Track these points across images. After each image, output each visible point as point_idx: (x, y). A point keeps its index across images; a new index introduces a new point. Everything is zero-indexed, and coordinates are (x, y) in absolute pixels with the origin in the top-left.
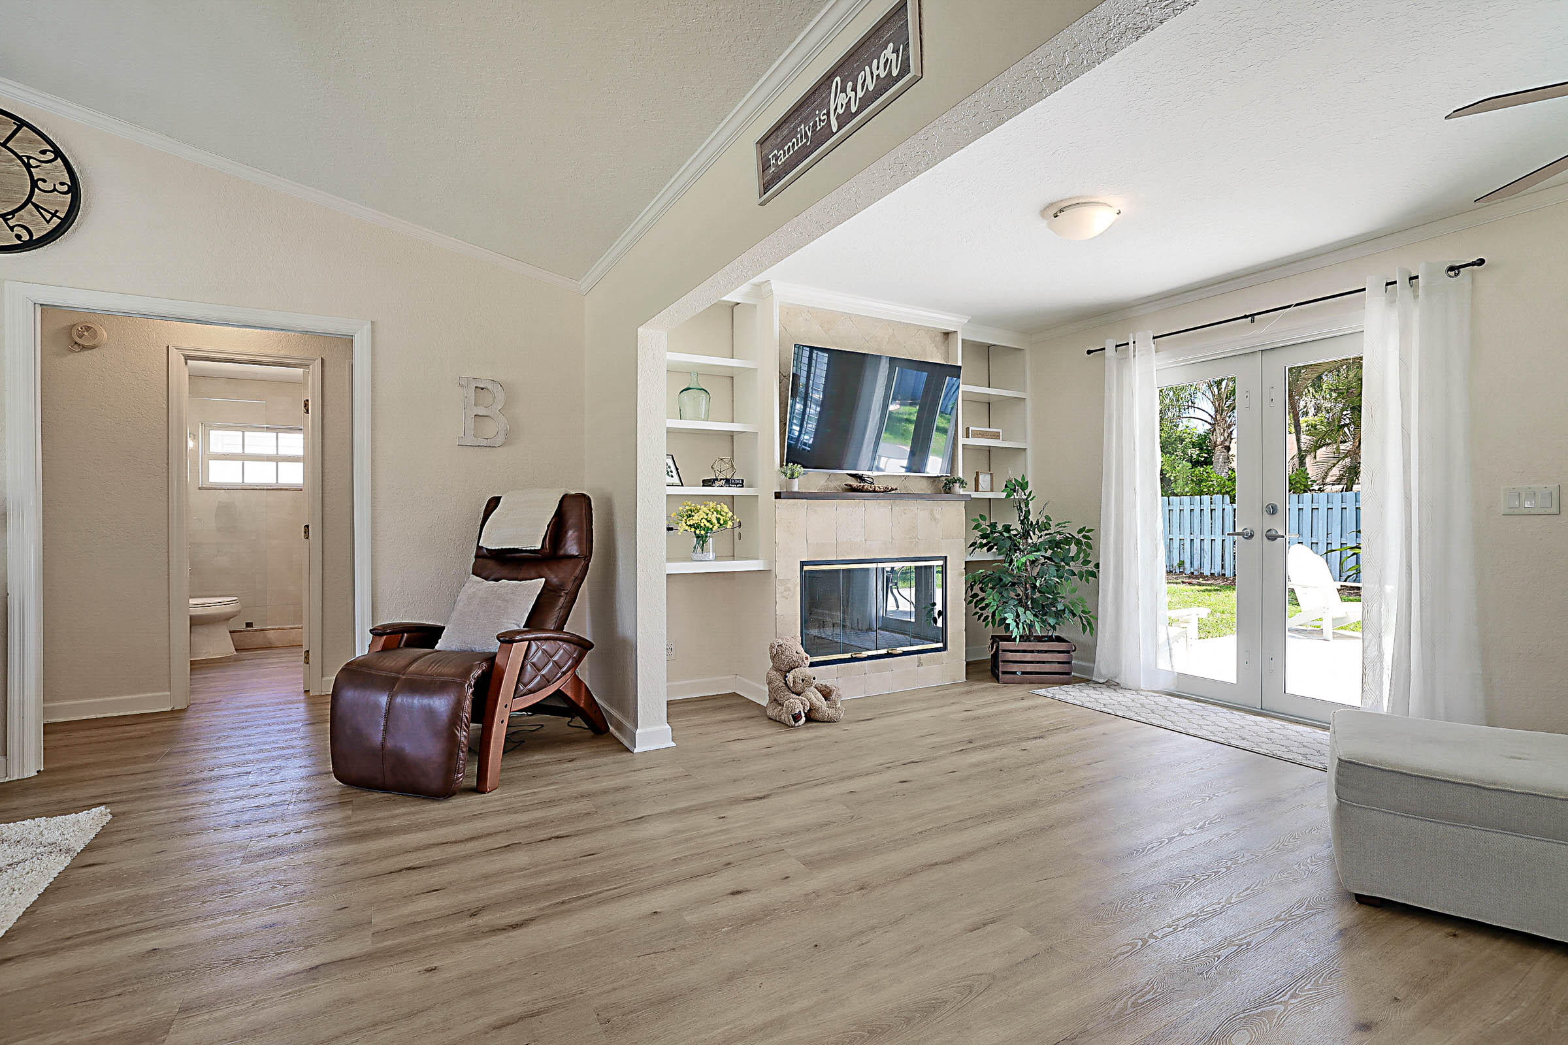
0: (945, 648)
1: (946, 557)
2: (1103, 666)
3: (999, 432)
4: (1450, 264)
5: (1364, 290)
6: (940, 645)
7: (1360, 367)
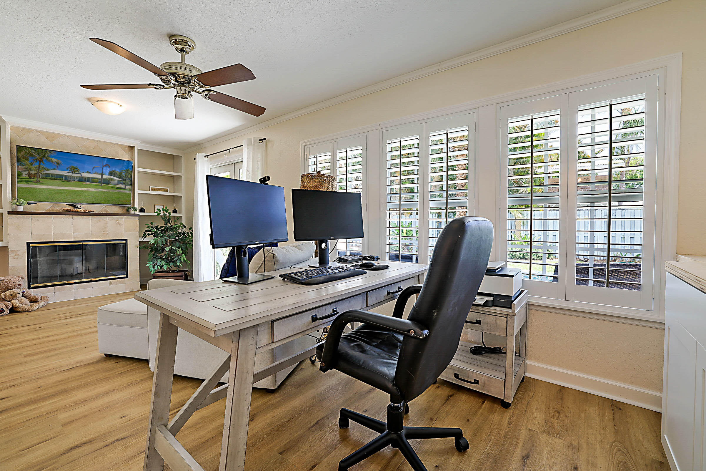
0: (127, 277)
1: (127, 240)
3: (167, 189)
4: (260, 139)
5: (243, 145)
6: (125, 276)
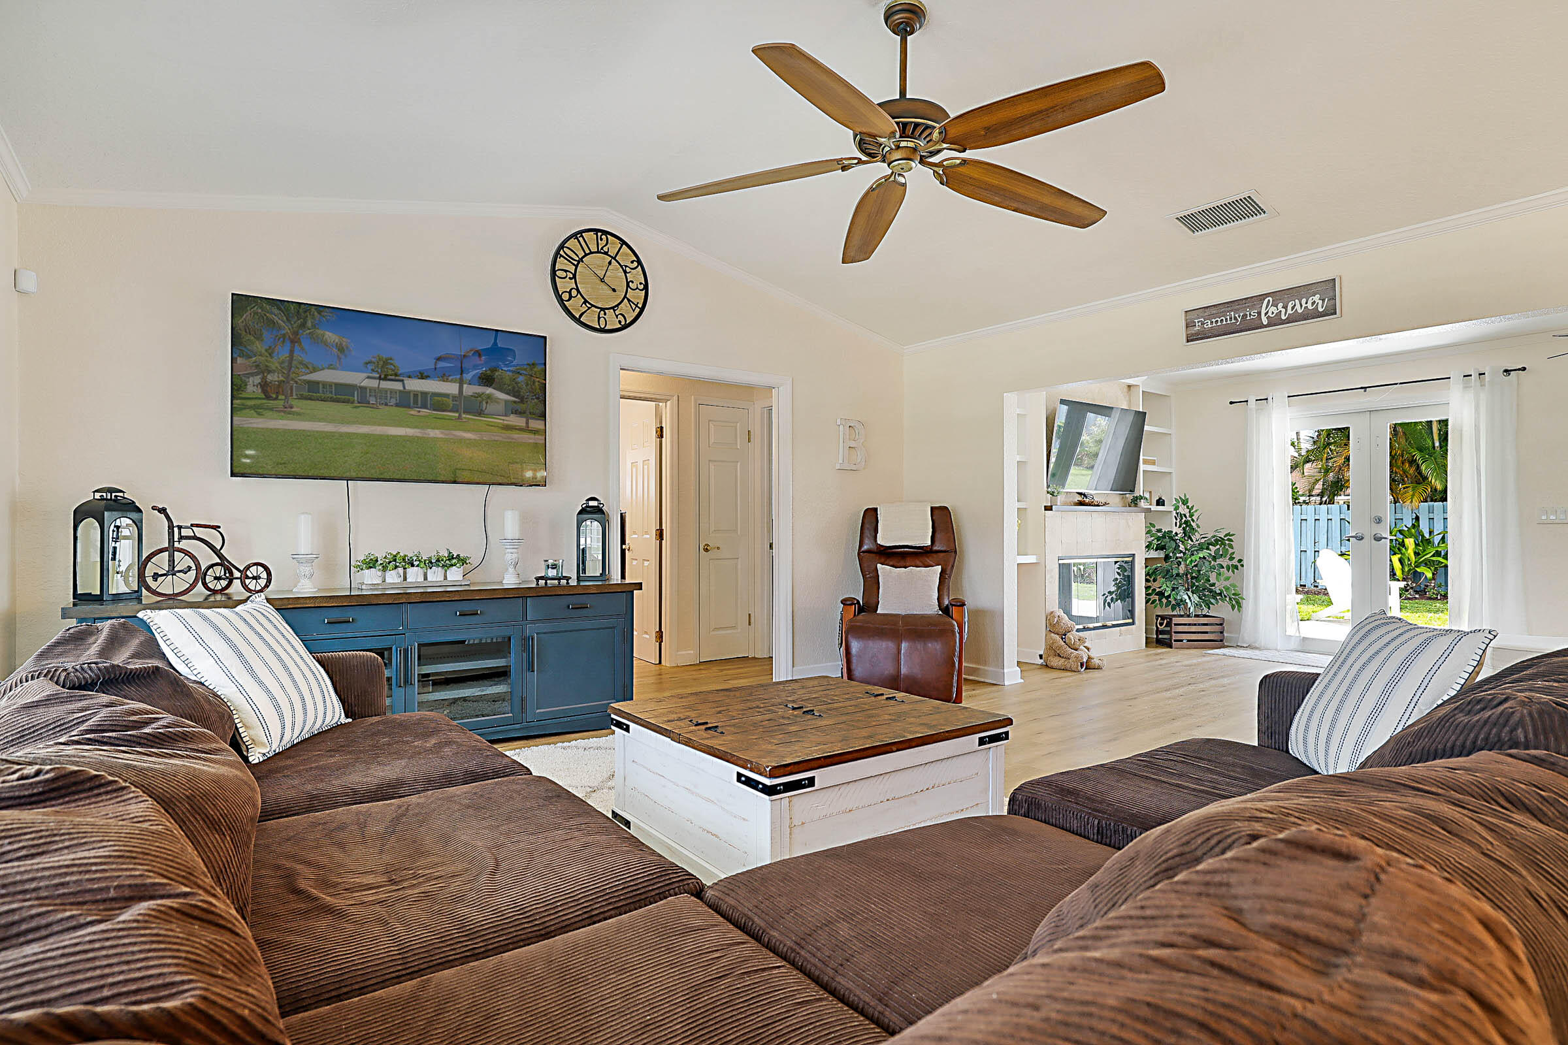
0: (1133, 623)
1: (1135, 555)
2: (1247, 635)
3: (1155, 460)
4: (1505, 369)
5: (1447, 378)
6: (1130, 621)
7: (1447, 425)
